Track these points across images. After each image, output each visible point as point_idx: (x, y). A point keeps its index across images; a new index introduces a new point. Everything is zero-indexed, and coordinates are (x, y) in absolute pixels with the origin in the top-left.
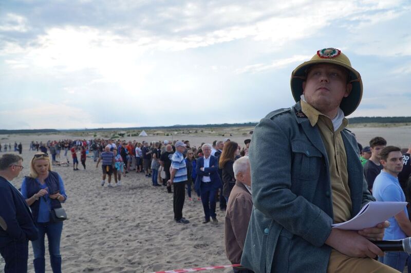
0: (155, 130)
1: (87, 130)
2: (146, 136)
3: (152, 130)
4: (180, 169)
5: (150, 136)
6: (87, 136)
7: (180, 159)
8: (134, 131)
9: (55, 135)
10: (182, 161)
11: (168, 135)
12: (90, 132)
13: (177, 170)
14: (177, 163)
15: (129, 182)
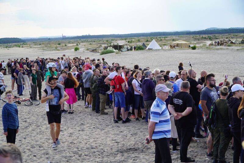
0: (174, 37)
1: (64, 38)
2: (156, 50)
3: (169, 38)
4: (160, 122)
5: (165, 50)
6: (64, 49)
7: (161, 108)
8: (139, 41)
9: (18, 48)
10: (163, 112)
11: (194, 48)
12: (69, 43)
13: (156, 123)
14: (156, 113)
15: (119, 138)
